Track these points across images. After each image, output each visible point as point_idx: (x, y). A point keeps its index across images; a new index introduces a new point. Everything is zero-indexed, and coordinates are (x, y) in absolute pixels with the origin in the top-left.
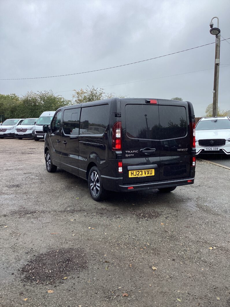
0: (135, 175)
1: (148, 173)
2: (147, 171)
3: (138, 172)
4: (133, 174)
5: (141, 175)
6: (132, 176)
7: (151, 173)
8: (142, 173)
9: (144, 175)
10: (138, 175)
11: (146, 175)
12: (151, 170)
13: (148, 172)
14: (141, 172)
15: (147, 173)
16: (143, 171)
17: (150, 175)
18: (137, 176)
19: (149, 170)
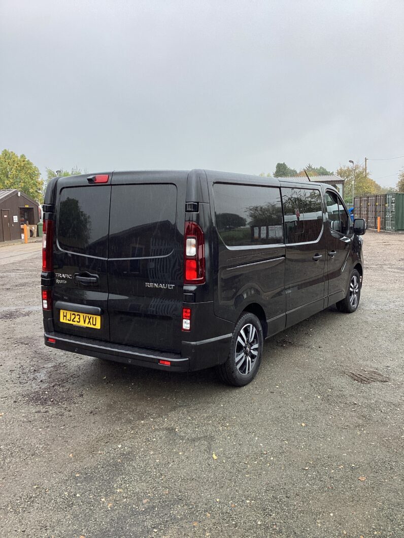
0: (68, 320)
1: (89, 322)
2: (87, 317)
3: (74, 316)
4: (66, 316)
5: (78, 322)
6: (65, 321)
7: (94, 323)
8: (79, 319)
9: (82, 324)
10: (73, 321)
11: (86, 325)
12: (94, 316)
13: (90, 319)
14: (78, 317)
15: (87, 320)
16: (81, 315)
17: (92, 326)
18: (71, 322)
19: (92, 316)
